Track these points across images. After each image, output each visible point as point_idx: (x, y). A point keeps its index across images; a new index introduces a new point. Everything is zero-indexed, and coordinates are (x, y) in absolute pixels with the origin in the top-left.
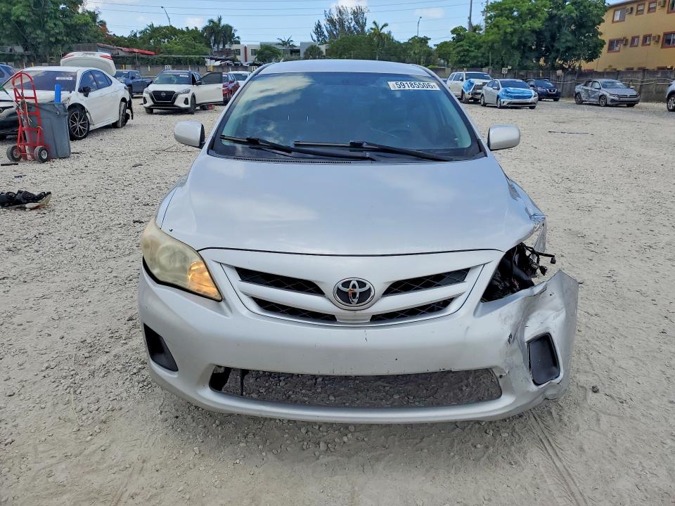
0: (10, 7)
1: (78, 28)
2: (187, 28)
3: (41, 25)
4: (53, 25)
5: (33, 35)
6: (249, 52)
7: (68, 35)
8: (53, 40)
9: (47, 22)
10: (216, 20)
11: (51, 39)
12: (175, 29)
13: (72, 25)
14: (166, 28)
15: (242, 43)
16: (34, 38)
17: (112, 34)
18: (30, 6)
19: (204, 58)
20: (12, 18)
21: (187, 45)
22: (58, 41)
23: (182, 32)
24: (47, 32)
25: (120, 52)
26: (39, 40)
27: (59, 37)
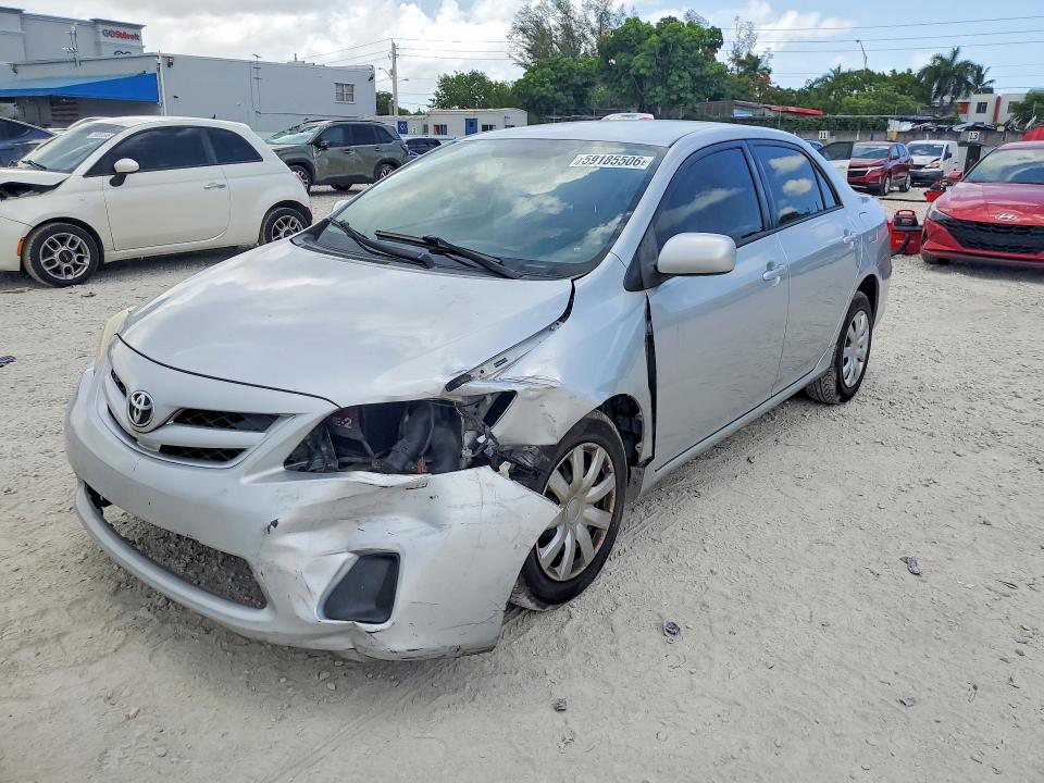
0: (630, 56)
1: (708, 79)
2: (894, 71)
3: (662, 79)
4: (677, 79)
5: (651, 93)
6: (1004, 106)
7: (693, 90)
8: (674, 97)
9: (671, 74)
10: (947, 55)
11: (672, 97)
12: (873, 73)
13: (701, 76)
14: (859, 73)
15: (995, 92)
16: (652, 97)
17: (775, 86)
18: (654, 55)
19: (886, 119)
20: (631, 71)
21: (885, 97)
22: (680, 99)
23: (883, 78)
24: (669, 87)
25: (767, 111)
26: (657, 100)
27: (682, 95)
